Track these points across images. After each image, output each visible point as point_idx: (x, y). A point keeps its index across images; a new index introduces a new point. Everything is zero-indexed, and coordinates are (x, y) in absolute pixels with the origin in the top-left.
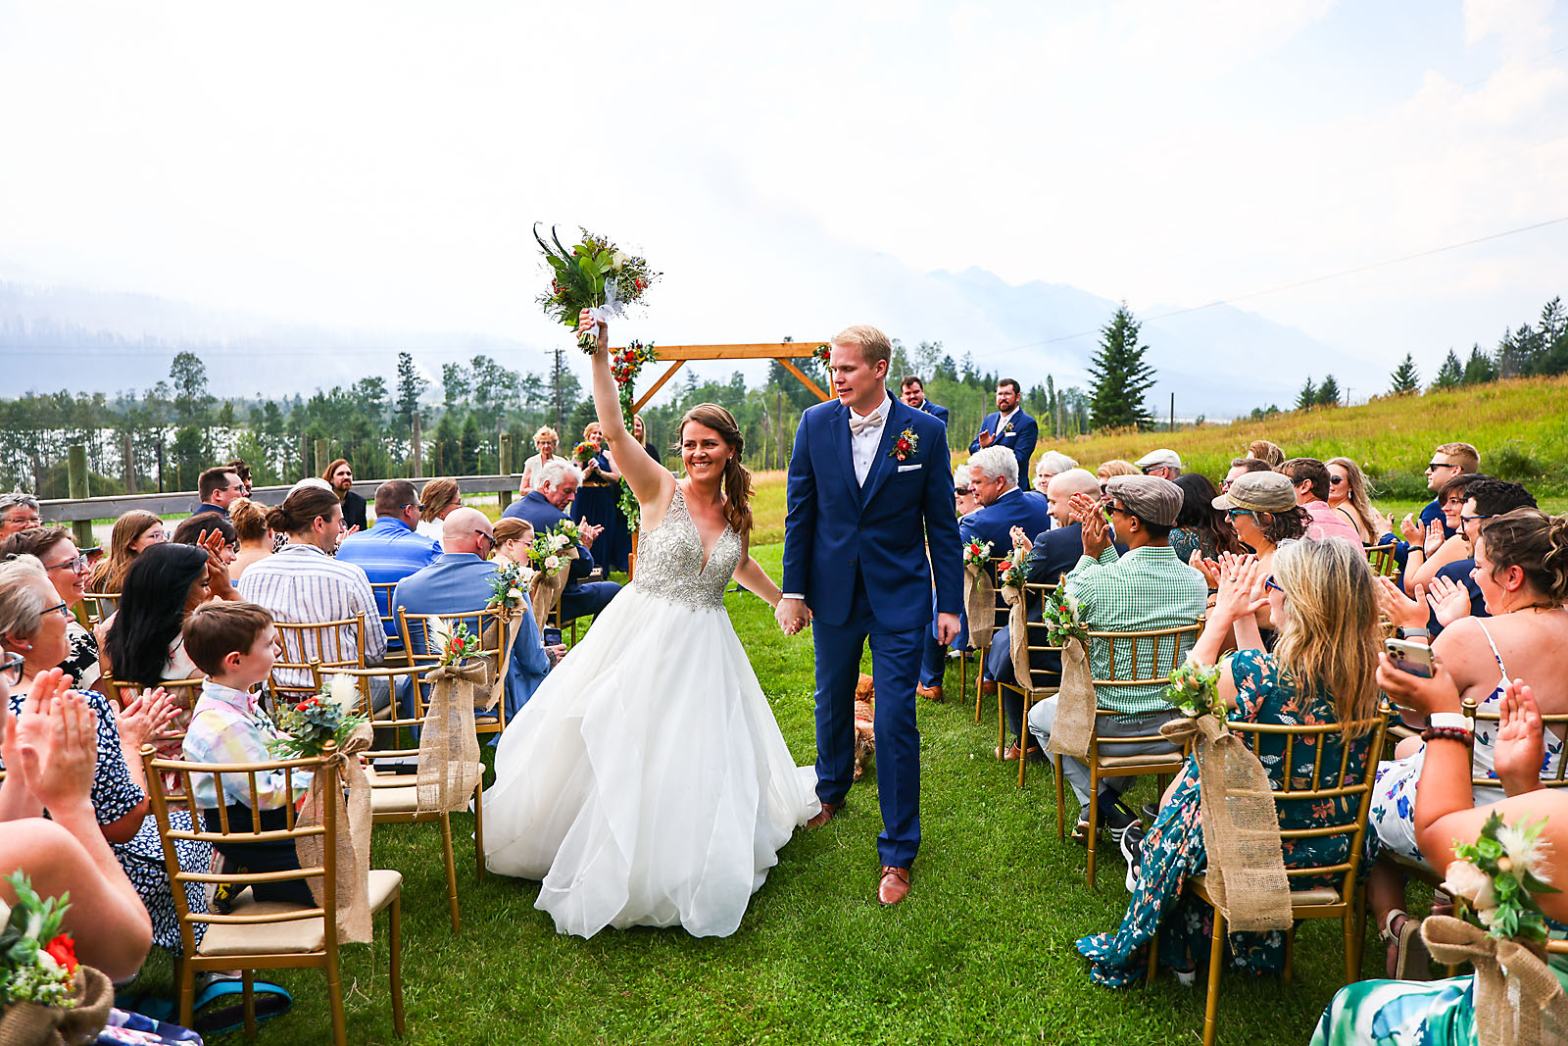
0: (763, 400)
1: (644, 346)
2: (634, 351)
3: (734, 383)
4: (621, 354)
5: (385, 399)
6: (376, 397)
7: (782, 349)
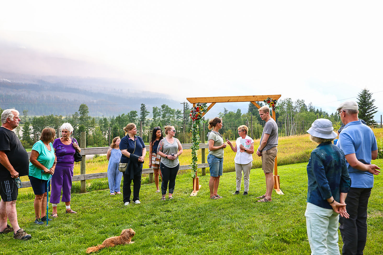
0: (247, 117)
3: (237, 112)
5: (137, 117)
6: (135, 117)
7: (253, 98)
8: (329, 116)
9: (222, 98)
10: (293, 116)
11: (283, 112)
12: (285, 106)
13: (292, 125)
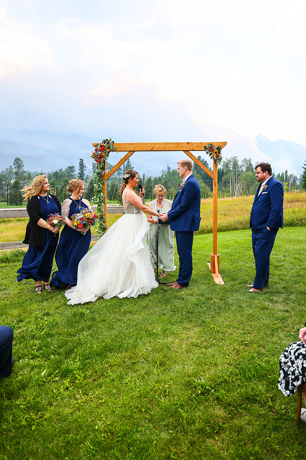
2: (105, 145)
4: (99, 148)
5: (75, 173)
6: (72, 172)
7: (188, 145)
8: (275, 177)
9: (143, 145)
10: (239, 175)
11: (229, 171)
12: (231, 164)
13: (237, 184)
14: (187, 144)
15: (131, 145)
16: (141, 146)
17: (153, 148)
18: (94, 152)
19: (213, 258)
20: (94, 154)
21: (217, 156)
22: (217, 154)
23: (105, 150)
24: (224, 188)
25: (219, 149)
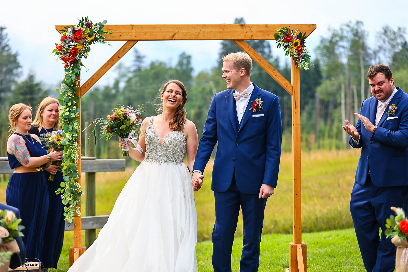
0: (212, 84)
1: (94, 23)
2: (83, 29)
3: (180, 64)
4: (69, 33)
7: (241, 30)
9: (155, 28)
11: (336, 68)
14: (240, 27)
15: (132, 28)
16: (151, 31)
17: (174, 36)
18: (60, 43)
19: (294, 248)
20: (61, 47)
21: (300, 52)
22: (299, 47)
23: (84, 39)
24: (321, 124)
25: (302, 37)
